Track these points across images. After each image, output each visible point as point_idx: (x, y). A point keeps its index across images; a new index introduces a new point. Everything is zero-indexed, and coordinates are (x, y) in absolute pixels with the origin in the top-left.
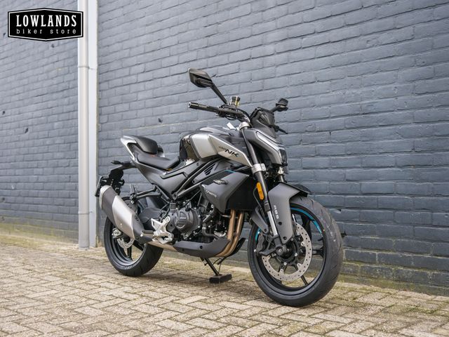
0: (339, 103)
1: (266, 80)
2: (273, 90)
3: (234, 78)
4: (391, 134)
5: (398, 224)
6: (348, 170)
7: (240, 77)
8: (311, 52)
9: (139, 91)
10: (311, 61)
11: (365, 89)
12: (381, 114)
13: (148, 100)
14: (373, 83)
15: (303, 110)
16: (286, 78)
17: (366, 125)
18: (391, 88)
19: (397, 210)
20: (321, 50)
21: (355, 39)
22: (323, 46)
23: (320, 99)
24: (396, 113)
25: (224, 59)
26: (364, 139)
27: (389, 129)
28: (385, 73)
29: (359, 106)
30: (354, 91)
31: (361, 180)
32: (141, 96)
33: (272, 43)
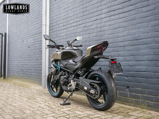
0: (127, 36)
1: (102, 28)
2: (104, 31)
3: (92, 27)
4: (146, 48)
5: (148, 84)
6: (130, 62)
7: (94, 27)
8: (117, 17)
9: (62, 33)
10: (118, 20)
11: (137, 30)
12: (142, 40)
13: (64, 36)
14: (139, 27)
15: (115, 39)
16: (109, 26)
17: (137, 44)
18: (146, 29)
19: (148, 78)
20: (121, 16)
21: (133, 11)
22: (122, 14)
23: (120, 34)
24: (148, 39)
25: (88, 20)
26: (136, 50)
27: (145, 46)
28: (144, 24)
29: (134, 37)
30: (133, 31)
31: (135, 66)
32: (62, 35)
33: (104, 14)
